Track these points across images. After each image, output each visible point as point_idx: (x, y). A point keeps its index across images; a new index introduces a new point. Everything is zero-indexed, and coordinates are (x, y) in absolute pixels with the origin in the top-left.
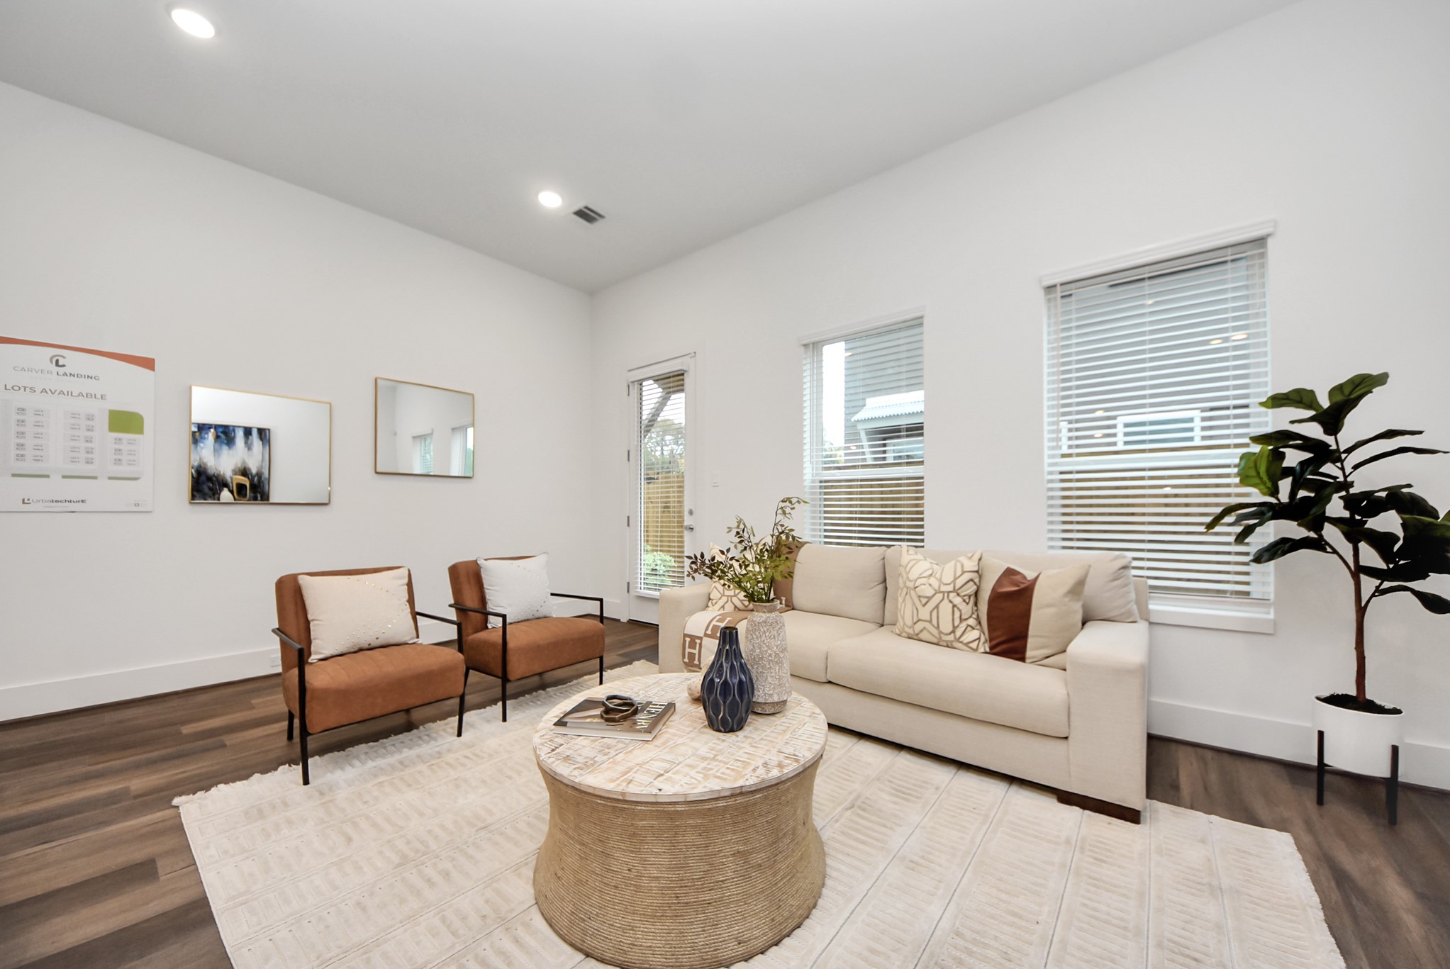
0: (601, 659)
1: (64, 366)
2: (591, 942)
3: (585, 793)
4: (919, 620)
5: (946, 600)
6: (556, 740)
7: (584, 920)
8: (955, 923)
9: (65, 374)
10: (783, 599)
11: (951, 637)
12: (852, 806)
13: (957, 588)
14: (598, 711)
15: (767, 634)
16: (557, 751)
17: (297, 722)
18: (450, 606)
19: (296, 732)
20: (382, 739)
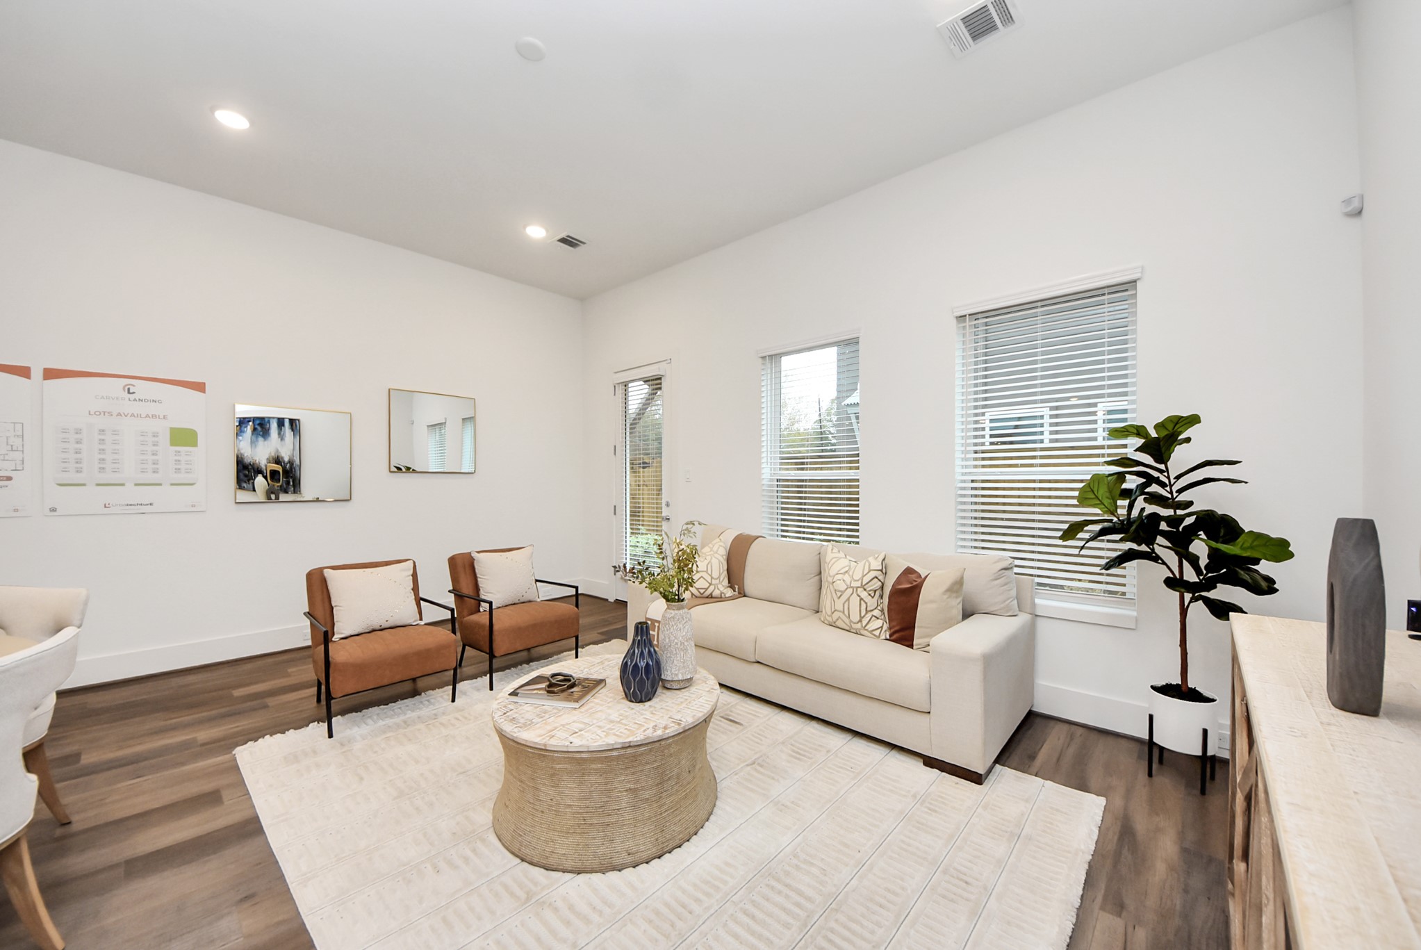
0: (577, 638)
1: (134, 393)
2: (526, 851)
3: (521, 744)
4: (835, 611)
5: (855, 594)
6: (509, 706)
7: (521, 836)
8: (796, 849)
9: (135, 400)
10: (737, 587)
11: (859, 626)
12: (754, 763)
13: (864, 584)
14: (543, 686)
15: (675, 627)
16: (508, 714)
17: (323, 688)
18: (449, 591)
19: (323, 696)
20: (391, 703)
